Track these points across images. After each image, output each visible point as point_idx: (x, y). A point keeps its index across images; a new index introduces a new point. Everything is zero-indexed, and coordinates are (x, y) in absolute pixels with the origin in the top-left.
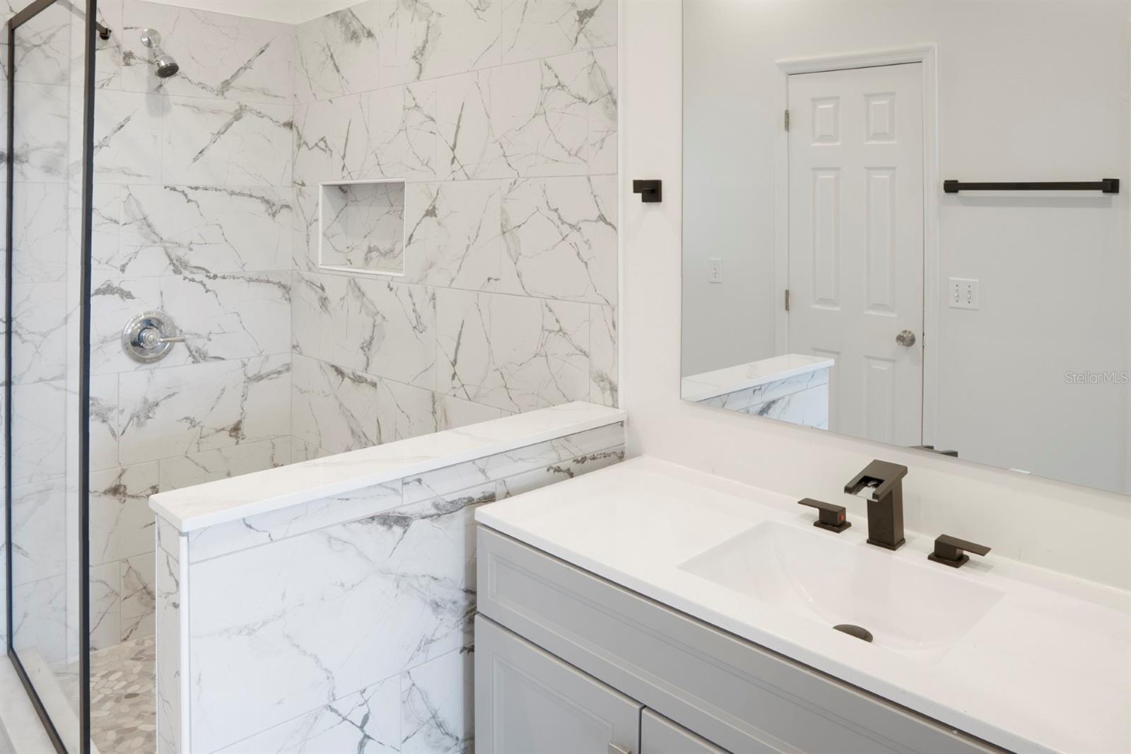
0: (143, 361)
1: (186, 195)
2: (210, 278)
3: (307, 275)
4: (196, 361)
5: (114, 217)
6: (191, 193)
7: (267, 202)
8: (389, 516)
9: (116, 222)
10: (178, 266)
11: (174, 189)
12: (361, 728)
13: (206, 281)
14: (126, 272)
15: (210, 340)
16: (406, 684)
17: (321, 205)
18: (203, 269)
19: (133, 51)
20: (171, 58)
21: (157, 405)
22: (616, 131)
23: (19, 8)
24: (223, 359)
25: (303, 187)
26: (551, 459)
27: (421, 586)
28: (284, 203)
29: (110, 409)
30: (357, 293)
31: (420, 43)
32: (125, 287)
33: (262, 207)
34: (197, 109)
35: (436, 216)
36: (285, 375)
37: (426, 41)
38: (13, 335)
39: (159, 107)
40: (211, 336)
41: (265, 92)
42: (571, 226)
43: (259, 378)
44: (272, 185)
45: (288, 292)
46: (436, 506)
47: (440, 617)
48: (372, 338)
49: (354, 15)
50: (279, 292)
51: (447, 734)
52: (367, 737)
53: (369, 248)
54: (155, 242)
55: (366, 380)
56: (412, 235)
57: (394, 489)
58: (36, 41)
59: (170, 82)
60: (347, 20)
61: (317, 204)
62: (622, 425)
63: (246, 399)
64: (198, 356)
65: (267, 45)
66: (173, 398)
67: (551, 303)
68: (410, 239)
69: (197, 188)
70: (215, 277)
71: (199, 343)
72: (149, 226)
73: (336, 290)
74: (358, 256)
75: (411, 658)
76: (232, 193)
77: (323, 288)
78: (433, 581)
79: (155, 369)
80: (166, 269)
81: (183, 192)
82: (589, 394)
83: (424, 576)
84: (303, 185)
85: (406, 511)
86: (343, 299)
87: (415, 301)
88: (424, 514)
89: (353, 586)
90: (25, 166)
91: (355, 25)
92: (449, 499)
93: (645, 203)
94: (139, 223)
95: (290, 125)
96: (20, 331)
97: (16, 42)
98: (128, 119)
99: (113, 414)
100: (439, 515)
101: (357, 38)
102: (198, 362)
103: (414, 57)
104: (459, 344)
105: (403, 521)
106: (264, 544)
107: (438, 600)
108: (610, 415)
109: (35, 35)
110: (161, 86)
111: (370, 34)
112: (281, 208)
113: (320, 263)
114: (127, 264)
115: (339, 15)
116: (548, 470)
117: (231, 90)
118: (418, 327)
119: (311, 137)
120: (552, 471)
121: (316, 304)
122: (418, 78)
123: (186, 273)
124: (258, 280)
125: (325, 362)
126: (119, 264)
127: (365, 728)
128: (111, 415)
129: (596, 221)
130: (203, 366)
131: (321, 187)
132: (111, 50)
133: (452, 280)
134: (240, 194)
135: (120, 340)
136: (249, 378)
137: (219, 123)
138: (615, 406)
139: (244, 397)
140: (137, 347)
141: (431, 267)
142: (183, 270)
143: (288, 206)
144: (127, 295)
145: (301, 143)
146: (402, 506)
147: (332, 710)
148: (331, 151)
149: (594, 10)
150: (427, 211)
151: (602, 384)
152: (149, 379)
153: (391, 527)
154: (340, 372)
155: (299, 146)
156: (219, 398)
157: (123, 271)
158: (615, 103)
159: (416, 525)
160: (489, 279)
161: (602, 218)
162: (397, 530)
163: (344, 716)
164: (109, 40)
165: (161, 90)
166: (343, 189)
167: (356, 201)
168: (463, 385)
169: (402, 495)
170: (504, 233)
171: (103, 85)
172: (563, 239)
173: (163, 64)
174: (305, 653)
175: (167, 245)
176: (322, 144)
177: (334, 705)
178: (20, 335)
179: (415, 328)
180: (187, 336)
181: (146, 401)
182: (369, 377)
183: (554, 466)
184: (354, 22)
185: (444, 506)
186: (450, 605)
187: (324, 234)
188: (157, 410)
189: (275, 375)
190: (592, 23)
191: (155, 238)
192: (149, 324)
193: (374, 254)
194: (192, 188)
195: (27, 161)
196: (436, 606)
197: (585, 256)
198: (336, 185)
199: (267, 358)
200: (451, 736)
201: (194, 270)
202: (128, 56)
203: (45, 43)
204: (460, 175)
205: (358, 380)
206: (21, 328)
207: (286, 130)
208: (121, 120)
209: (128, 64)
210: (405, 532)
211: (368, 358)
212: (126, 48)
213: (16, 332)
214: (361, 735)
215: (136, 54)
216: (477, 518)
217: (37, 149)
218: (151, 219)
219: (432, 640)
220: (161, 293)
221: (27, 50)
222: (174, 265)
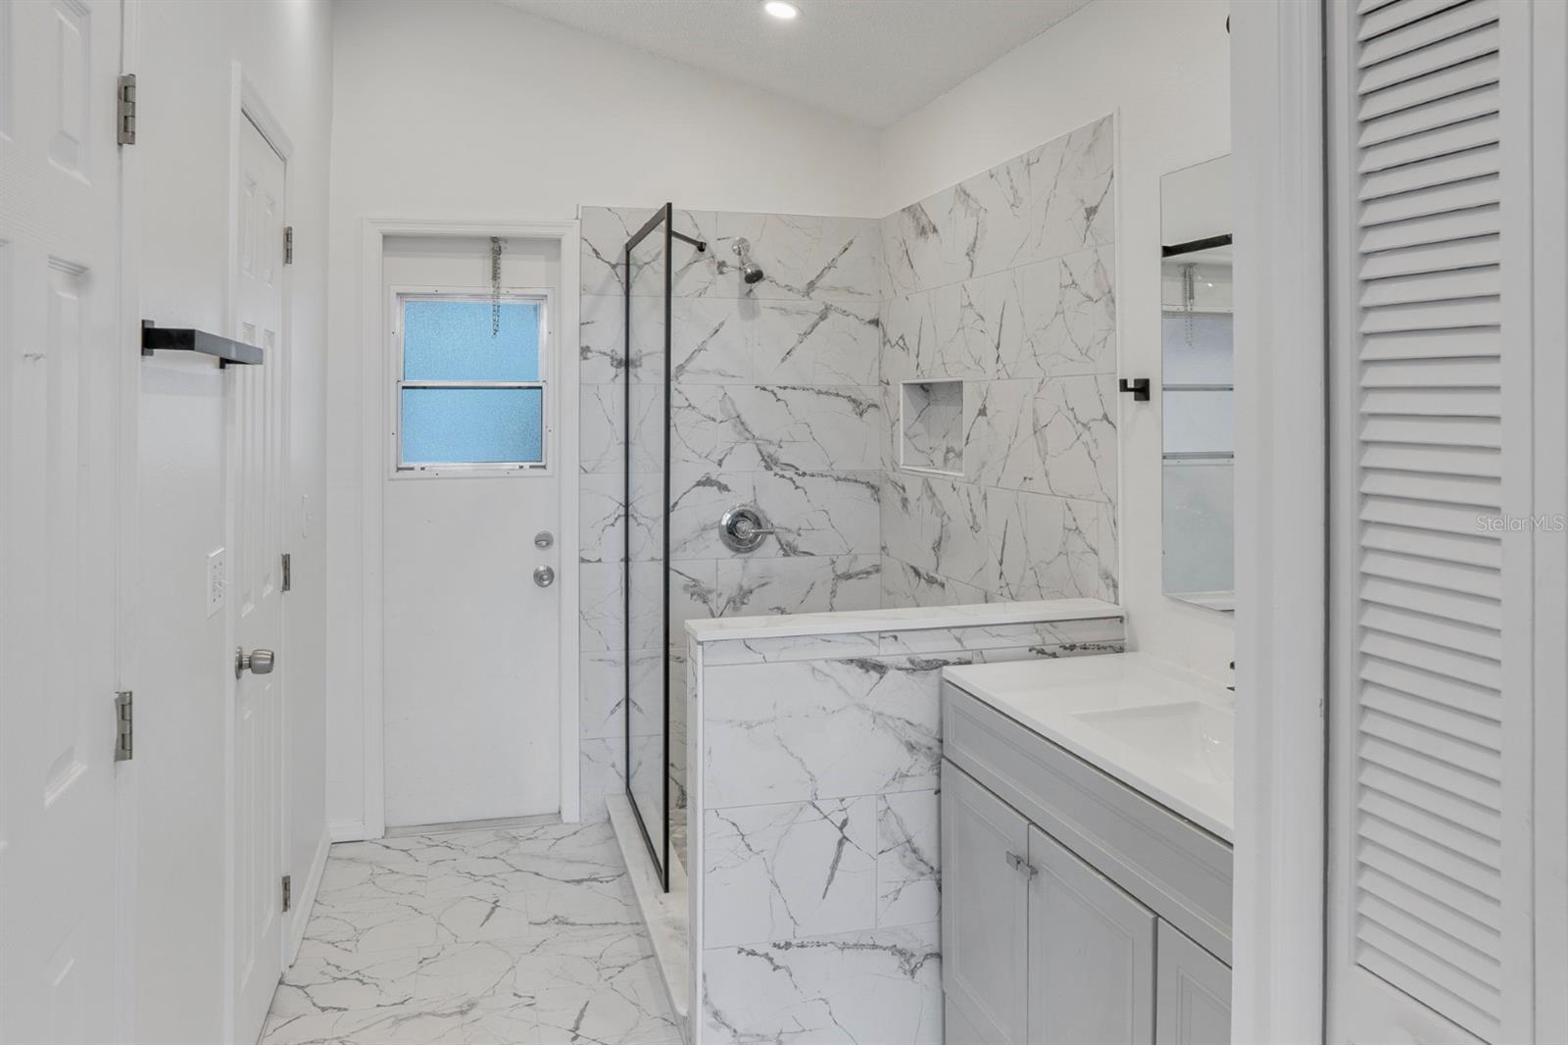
0: (738, 550)
1: (775, 395)
2: (799, 475)
3: (893, 476)
4: (786, 555)
5: (712, 415)
6: (780, 393)
7: (854, 401)
8: (866, 662)
9: (714, 420)
10: (769, 462)
11: (764, 389)
12: (841, 829)
13: (795, 477)
14: (723, 466)
15: (799, 535)
16: (882, 806)
17: (901, 403)
18: (793, 466)
19: (726, 260)
20: (757, 266)
21: (751, 592)
22: (1115, 330)
23: (634, 233)
24: (812, 555)
25: (888, 387)
26: (1035, 640)
27: (897, 727)
28: (871, 402)
29: (710, 592)
30: (929, 493)
31: (972, 240)
32: (723, 480)
33: (850, 406)
34: (784, 311)
35: (986, 415)
36: (874, 576)
37: (976, 238)
38: (630, 518)
39: (750, 312)
40: (801, 532)
41: (849, 290)
42: (1084, 425)
43: (848, 577)
44: (859, 385)
45: (876, 492)
46: (912, 662)
47: (915, 757)
48: (941, 538)
49: (922, 210)
50: (868, 492)
51: (921, 860)
52: (844, 837)
53: (948, 449)
54: (748, 439)
55: (937, 581)
56: (969, 435)
57: (871, 641)
58: (647, 259)
59: (759, 287)
60: (918, 215)
61: (899, 404)
62: (1121, 621)
63: (834, 596)
64: (788, 550)
65: (851, 243)
66: (765, 587)
67: (1070, 501)
68: (968, 439)
69: (785, 388)
70: (804, 474)
71: (790, 538)
72: (742, 424)
73: (914, 490)
74: (938, 457)
75: (886, 785)
76: (819, 392)
77: (904, 489)
78: (907, 725)
79: (748, 558)
80: (758, 465)
81: (772, 392)
82: (1097, 592)
83: (899, 719)
84: (888, 384)
85: (885, 660)
86: (918, 499)
87: (972, 501)
88: (899, 666)
89: (833, 712)
90: (639, 369)
91: (924, 221)
92: (925, 657)
93: (1137, 402)
94: (732, 421)
95: (876, 322)
96: (635, 515)
97: (631, 262)
98: (722, 324)
99: (713, 596)
100: (914, 670)
101: (925, 233)
102: (789, 556)
103: (968, 254)
104: (1004, 544)
105: (880, 668)
106: (759, 663)
107: (913, 742)
108: (1108, 609)
109: (646, 254)
110: (751, 291)
111: (935, 230)
112: (869, 406)
113: (902, 463)
114: (723, 458)
115: (912, 209)
116: (1030, 650)
117: (817, 291)
118: (974, 528)
119: (894, 337)
120: (1034, 652)
121: (899, 504)
122: (971, 275)
123: (777, 469)
124: (846, 479)
125: (907, 564)
126: (716, 457)
127: (844, 830)
128: (710, 596)
129: (1101, 420)
130: (793, 560)
131: (901, 386)
132: (707, 261)
133: (999, 480)
134: (827, 393)
135: (717, 530)
136: (837, 575)
137: (805, 324)
138: (1116, 603)
139: (833, 593)
140: (732, 536)
141: (983, 467)
142: (774, 467)
143: (876, 406)
144: (724, 488)
145: (886, 341)
146: (878, 655)
147: (815, 806)
148: (908, 349)
149: (1097, 207)
150: (980, 410)
151: (1107, 581)
152: (744, 568)
153: (868, 671)
154: (917, 573)
155: (884, 344)
156: (808, 592)
157: (720, 465)
158: (1113, 301)
159: (891, 673)
160: (1025, 479)
161: (1105, 417)
162: (874, 675)
163: (826, 814)
164: (705, 252)
165: (751, 295)
166: (925, 388)
167: (936, 400)
168: (1008, 584)
169: (879, 647)
170: (1035, 432)
171: (701, 294)
172: (1078, 438)
173: (749, 271)
174: (792, 754)
175: (758, 442)
176: (901, 343)
177: (816, 803)
178: (636, 519)
179: (972, 527)
180: (777, 530)
181: (741, 588)
182: (939, 578)
183: (1038, 648)
184: (923, 217)
185: (919, 663)
186: (924, 750)
187: (905, 434)
188: (751, 597)
189: (865, 575)
190: (1096, 219)
191: (747, 434)
192: (742, 515)
193: (951, 455)
194: (780, 388)
195: (640, 366)
196: (911, 747)
197: (1094, 454)
198: (917, 384)
199: (856, 557)
200: (926, 864)
201: (784, 467)
202: (722, 264)
203: (653, 260)
204: (1003, 375)
205: (931, 581)
206: (637, 512)
207: (872, 327)
208: (716, 325)
209: (721, 273)
210: (881, 678)
211: (938, 558)
212: (720, 258)
213: (632, 515)
214: (841, 836)
215: (728, 263)
216: (945, 676)
217: (648, 354)
218: (744, 418)
219: (907, 776)
220: (754, 488)
221: (640, 268)
222: (766, 461)
